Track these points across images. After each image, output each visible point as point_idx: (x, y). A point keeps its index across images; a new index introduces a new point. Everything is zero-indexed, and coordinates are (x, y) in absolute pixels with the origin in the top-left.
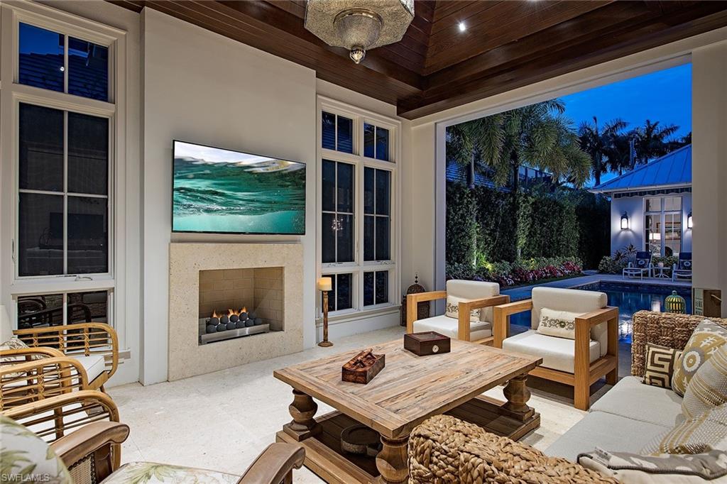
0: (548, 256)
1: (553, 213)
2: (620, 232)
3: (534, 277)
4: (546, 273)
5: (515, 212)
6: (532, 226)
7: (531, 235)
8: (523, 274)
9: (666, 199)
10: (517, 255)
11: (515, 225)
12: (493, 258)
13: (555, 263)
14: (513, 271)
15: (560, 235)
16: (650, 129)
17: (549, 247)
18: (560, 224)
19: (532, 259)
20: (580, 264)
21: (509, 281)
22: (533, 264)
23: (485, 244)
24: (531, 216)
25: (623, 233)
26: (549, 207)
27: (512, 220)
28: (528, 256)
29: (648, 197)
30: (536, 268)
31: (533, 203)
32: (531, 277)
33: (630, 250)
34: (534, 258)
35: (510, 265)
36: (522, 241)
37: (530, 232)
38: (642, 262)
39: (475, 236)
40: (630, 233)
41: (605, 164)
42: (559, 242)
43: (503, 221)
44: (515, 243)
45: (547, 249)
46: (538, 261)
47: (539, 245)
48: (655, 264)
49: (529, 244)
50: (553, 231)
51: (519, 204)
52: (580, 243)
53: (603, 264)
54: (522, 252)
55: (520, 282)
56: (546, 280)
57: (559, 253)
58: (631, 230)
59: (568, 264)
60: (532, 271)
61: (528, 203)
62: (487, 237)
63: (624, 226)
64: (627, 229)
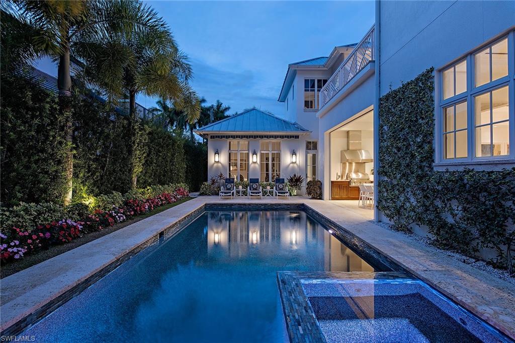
0: (163, 184)
1: (167, 146)
2: (214, 164)
3: (150, 207)
4: (162, 200)
5: (130, 138)
6: (148, 155)
7: (147, 164)
8: (138, 206)
9: (240, 142)
10: (132, 183)
11: (130, 152)
12: (98, 189)
13: (169, 190)
14: (126, 203)
15: (173, 165)
16: (219, 106)
17: (164, 176)
18: (173, 155)
19: (148, 188)
20: (187, 189)
21: (119, 217)
22: (149, 192)
23: (88, 172)
24: (147, 145)
25: (215, 165)
26: (163, 140)
27: (127, 146)
28: (143, 184)
29: (230, 140)
30: (152, 197)
31: (150, 133)
32: (147, 207)
33: (220, 177)
34: (150, 186)
35: (123, 196)
36: (138, 169)
37: (146, 161)
38: (229, 186)
39: (72, 162)
40: (220, 164)
41: (195, 124)
42: (172, 171)
43: (115, 146)
44: (130, 171)
45: (162, 178)
46: (154, 189)
47: (155, 174)
48: (237, 188)
49: (146, 173)
50: (167, 161)
51: (135, 130)
52: (186, 172)
53: (203, 188)
54: (138, 181)
55: (133, 215)
56: (161, 207)
57: (171, 180)
58: (220, 163)
59: (179, 190)
60: (148, 200)
61: (145, 131)
62: (91, 163)
63: (217, 160)
64: (218, 162)
